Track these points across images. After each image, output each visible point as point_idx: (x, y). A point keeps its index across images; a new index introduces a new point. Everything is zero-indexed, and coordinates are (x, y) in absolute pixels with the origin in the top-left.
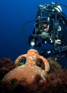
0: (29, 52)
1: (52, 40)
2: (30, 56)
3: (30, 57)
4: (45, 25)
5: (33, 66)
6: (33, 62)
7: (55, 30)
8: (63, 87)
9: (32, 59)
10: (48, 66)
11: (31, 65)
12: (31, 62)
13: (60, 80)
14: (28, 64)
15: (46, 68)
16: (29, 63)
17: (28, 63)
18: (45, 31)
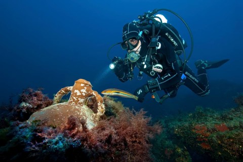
0: (76, 82)
1: (146, 64)
2: (77, 89)
3: (76, 91)
4: (134, 43)
5: (79, 105)
6: (79, 99)
7: (151, 49)
8: (122, 145)
9: (79, 94)
10: (102, 108)
11: (76, 103)
12: (77, 99)
13: (114, 130)
14: (71, 102)
15: (98, 111)
16: (74, 100)
17: (72, 100)
18: (134, 51)
